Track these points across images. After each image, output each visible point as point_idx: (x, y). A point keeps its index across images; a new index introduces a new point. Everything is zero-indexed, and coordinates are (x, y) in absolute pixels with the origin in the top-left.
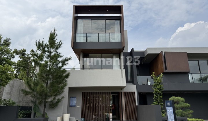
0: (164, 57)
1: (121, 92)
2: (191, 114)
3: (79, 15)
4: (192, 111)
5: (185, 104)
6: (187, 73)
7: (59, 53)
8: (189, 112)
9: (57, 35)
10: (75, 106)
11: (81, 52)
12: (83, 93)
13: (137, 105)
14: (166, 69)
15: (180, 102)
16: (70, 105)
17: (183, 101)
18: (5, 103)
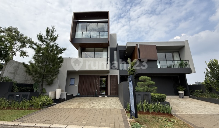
0: (139, 49)
1: (108, 75)
2: (155, 90)
3: (79, 21)
4: (156, 88)
5: (151, 81)
6: (156, 61)
7: (57, 45)
8: (154, 88)
9: (55, 31)
10: (73, 85)
11: (79, 46)
12: (80, 76)
13: (118, 84)
14: (140, 58)
15: (147, 80)
16: (71, 84)
17: (149, 80)
18: (4, 80)
